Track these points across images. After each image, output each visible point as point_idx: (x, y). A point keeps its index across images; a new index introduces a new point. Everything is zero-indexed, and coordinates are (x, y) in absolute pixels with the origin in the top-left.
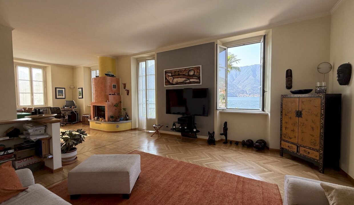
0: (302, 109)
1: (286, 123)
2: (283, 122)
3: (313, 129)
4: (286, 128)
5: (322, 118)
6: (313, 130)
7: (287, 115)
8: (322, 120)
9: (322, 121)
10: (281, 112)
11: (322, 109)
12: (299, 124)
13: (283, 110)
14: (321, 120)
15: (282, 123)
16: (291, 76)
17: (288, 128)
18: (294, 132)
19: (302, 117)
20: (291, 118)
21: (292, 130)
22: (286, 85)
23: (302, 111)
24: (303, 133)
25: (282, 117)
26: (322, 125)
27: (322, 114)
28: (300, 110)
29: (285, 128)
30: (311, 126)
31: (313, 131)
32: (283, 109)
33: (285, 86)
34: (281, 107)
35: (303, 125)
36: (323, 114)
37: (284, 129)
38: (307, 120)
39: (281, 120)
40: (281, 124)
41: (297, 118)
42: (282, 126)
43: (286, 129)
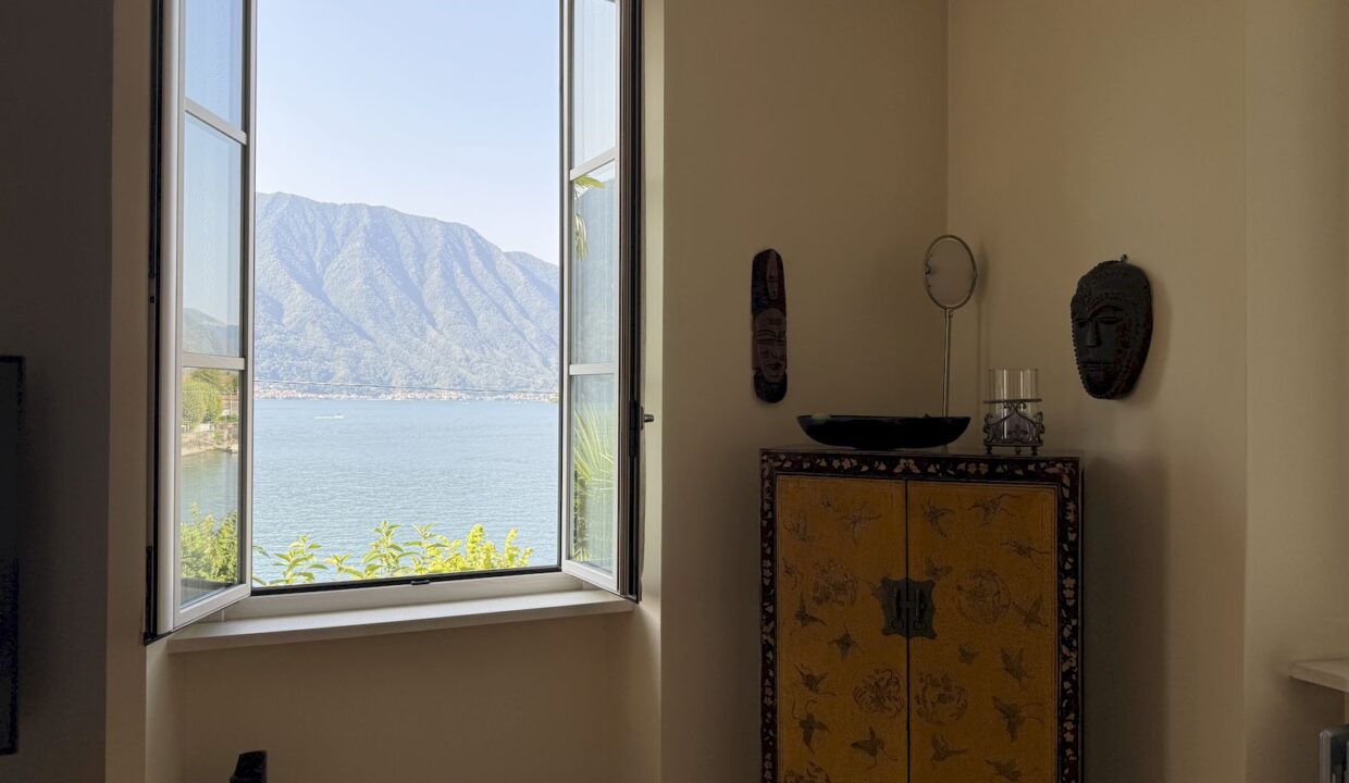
0: (934, 571)
1: (811, 682)
2: (786, 675)
3: (1011, 718)
4: (808, 726)
5: (1067, 633)
6: (1012, 729)
7: (813, 619)
8: (1071, 648)
9: (1066, 658)
10: (768, 594)
11: (1068, 567)
12: (916, 688)
13: (781, 577)
14: (1065, 650)
15: (774, 687)
16: (780, 303)
17: (822, 727)
18: (873, 753)
19: (933, 636)
20: (845, 643)
21: (855, 745)
22: (757, 368)
23: (932, 584)
24: (941, 755)
25: (773, 634)
26: (1067, 685)
27: (1067, 609)
28: (915, 576)
29: (801, 731)
30: (995, 699)
31: (1014, 737)
32: (781, 569)
33: (749, 374)
34: (764, 556)
35: (941, 698)
36: (1070, 603)
37: (788, 736)
38: (967, 656)
39: (765, 658)
40: (763, 695)
41: (898, 641)
42: (773, 710)
43: (807, 739)
